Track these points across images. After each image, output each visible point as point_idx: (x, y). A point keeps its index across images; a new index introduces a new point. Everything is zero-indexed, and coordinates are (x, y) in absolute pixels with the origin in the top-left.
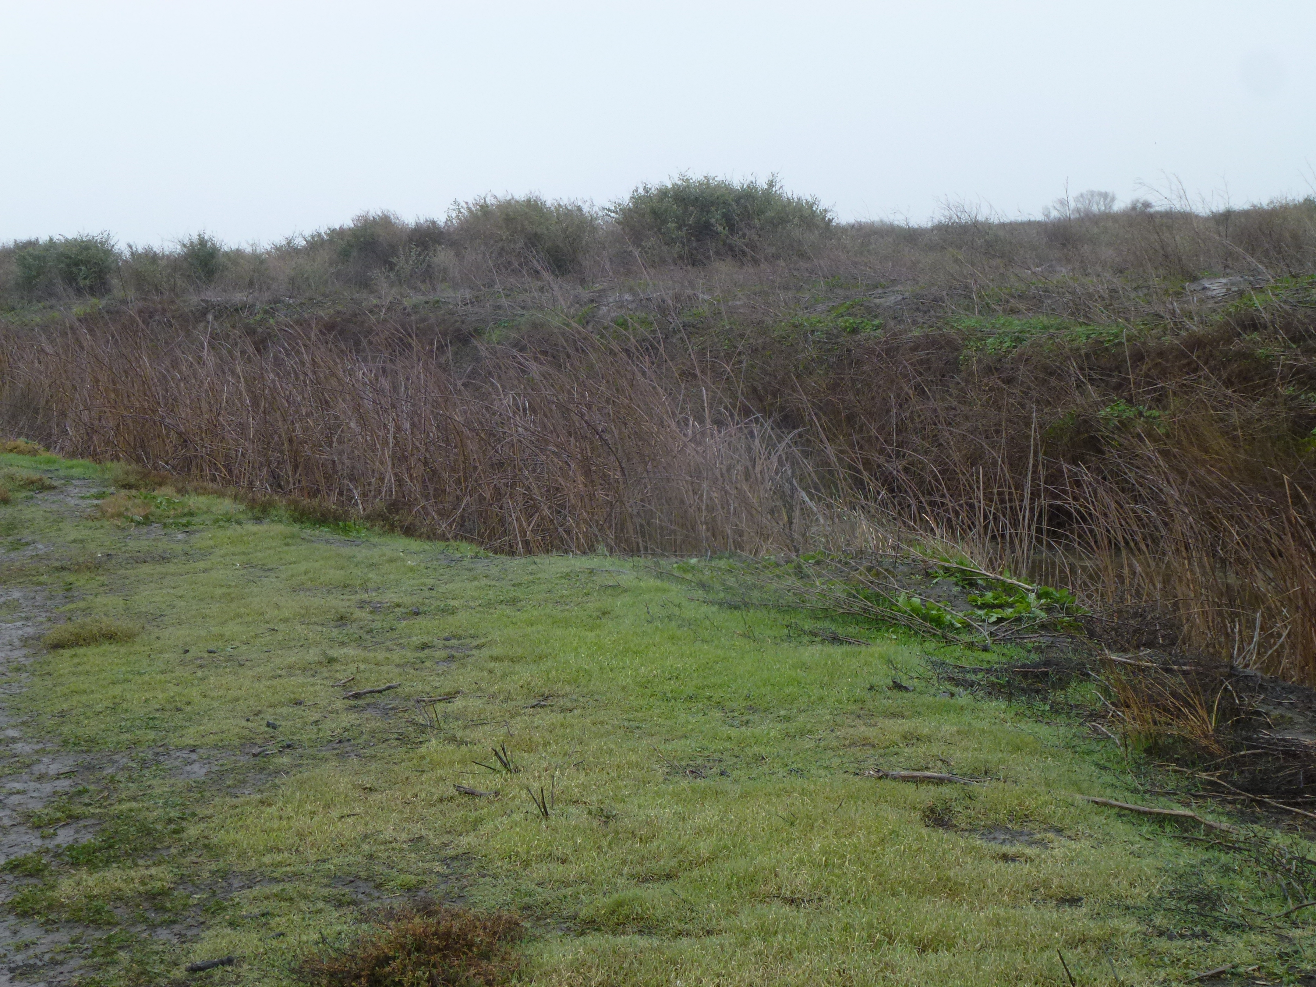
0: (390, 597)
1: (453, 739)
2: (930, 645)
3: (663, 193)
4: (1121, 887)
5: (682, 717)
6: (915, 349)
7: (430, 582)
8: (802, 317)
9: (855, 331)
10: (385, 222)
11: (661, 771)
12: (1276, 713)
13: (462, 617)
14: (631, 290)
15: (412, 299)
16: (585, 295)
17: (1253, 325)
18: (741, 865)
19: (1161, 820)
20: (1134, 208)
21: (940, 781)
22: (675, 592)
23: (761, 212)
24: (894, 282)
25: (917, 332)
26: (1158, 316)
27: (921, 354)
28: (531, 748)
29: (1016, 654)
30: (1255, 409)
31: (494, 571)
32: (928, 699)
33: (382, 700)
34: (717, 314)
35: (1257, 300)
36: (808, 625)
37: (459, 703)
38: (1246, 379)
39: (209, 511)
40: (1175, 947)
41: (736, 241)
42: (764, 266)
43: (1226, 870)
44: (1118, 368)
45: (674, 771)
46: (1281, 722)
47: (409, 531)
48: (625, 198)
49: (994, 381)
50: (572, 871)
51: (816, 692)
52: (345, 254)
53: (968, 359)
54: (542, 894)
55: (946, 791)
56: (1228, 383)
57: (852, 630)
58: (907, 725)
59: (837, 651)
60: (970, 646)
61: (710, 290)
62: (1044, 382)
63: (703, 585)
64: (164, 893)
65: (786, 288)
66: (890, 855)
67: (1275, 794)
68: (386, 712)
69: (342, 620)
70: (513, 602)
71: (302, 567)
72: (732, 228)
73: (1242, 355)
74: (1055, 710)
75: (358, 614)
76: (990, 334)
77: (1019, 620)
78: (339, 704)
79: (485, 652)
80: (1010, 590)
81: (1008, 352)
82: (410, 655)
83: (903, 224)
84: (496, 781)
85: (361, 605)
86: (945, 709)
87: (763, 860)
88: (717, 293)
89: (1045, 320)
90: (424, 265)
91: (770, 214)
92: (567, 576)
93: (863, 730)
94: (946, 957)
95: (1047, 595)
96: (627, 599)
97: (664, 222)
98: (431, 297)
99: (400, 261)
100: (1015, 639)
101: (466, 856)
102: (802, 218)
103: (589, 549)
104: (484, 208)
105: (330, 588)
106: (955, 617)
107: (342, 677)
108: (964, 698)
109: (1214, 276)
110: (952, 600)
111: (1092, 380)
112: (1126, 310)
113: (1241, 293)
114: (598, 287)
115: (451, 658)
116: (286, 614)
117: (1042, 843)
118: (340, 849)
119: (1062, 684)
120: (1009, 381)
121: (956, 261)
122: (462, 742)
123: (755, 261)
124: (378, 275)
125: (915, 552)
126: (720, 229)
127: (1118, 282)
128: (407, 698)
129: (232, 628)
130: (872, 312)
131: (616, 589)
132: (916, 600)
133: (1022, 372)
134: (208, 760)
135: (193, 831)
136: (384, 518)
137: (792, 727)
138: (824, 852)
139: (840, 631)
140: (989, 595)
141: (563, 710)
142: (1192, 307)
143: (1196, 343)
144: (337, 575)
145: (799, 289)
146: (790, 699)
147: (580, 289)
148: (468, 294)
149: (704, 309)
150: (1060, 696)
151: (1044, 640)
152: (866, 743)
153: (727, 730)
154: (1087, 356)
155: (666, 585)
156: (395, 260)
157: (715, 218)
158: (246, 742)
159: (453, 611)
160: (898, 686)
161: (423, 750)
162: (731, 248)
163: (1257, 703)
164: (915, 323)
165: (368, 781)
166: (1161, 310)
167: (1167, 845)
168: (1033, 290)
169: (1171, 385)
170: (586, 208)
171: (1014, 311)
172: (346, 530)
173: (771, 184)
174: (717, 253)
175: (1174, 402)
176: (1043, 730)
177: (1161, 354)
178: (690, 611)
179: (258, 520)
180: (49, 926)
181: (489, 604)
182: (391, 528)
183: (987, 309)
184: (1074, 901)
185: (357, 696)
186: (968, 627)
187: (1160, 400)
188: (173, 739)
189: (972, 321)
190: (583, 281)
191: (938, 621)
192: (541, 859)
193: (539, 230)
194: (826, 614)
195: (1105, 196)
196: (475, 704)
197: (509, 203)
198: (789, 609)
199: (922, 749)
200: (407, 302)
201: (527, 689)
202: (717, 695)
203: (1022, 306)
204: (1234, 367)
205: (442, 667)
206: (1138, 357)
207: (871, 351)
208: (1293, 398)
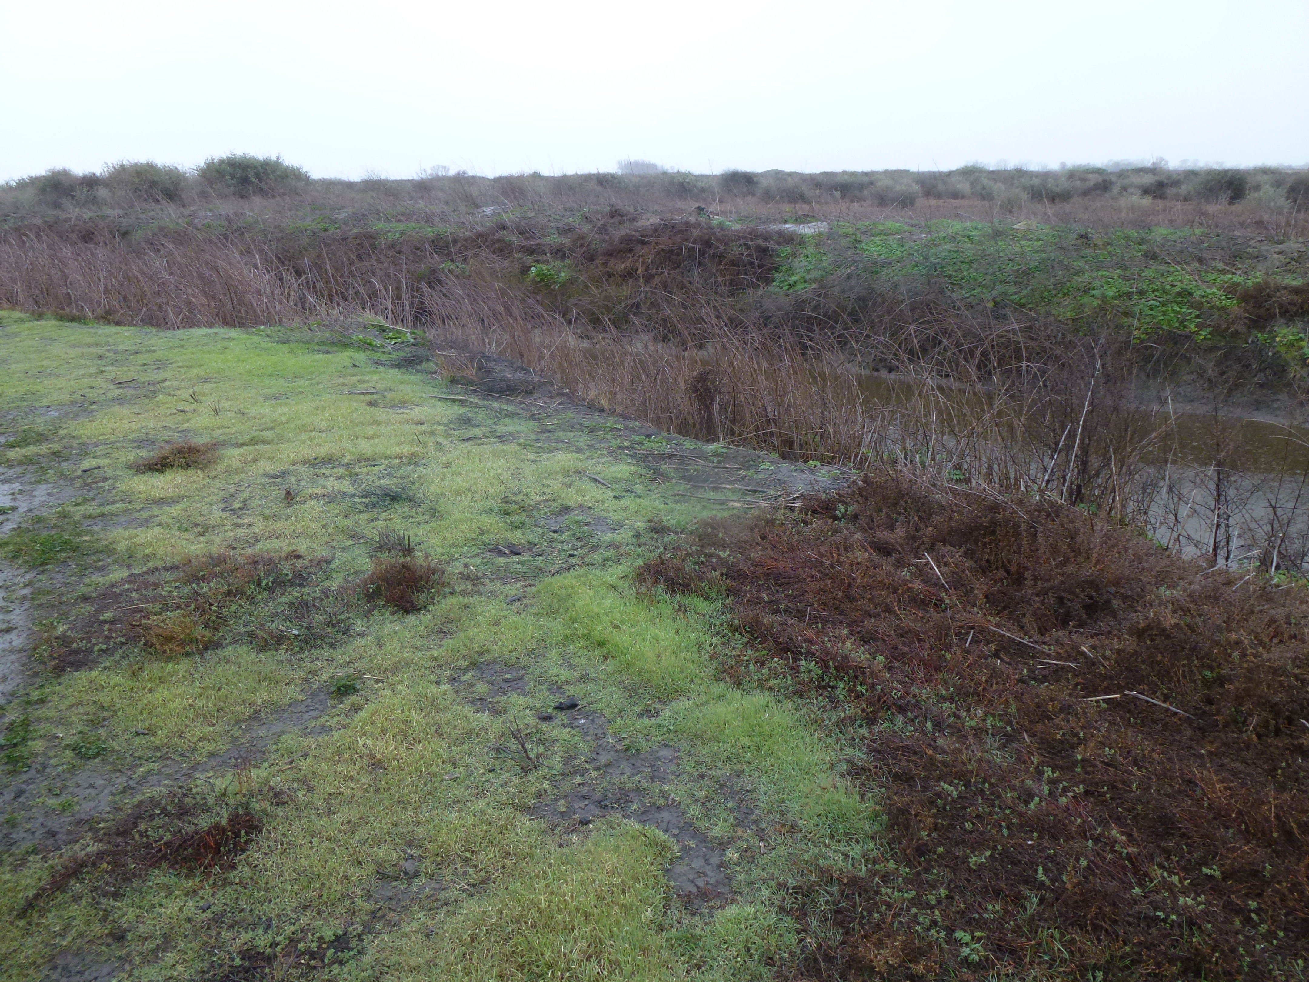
0: (120, 348)
1: (169, 395)
2: (368, 353)
3: (222, 161)
4: (438, 418)
5: (268, 382)
6: (355, 238)
7: (139, 341)
8: (300, 223)
9: (326, 230)
10: (65, 173)
11: (261, 400)
12: (499, 368)
13: (159, 353)
14: (211, 211)
15: (88, 214)
16: (187, 212)
17: (504, 228)
18: (299, 422)
19: (454, 401)
20: (458, 174)
21: (373, 393)
22: (256, 339)
23: (274, 172)
24: (343, 207)
25: (355, 231)
26: (463, 223)
27: (358, 241)
28: (204, 395)
29: (403, 354)
30: (506, 263)
31: (168, 335)
32: (367, 370)
33: (131, 384)
34: (257, 222)
35: (505, 217)
36: (316, 348)
37: (167, 383)
38: (501, 251)
39: (9, 317)
40: (456, 433)
41: (263, 185)
42: (278, 198)
43: (475, 413)
44: (447, 247)
45: (266, 398)
46: (500, 371)
47: (118, 324)
48: (202, 164)
49: (391, 253)
50: (233, 430)
51: (322, 370)
52: (43, 190)
53: (380, 242)
54: (222, 438)
55: (375, 396)
56: (494, 252)
57: (335, 349)
58: (359, 378)
59: (329, 356)
60: (384, 352)
61: (252, 210)
62: (415, 254)
63: (268, 336)
64: (59, 452)
65: (290, 210)
66: (355, 415)
67: (496, 392)
68: (135, 389)
69: (100, 357)
70: (182, 346)
71: (72, 338)
72: (260, 180)
73: (499, 240)
74: (417, 371)
75: (108, 354)
76: (389, 231)
77: (403, 342)
78: (112, 387)
79: (174, 365)
80: (399, 332)
81: (398, 239)
82: (139, 368)
83: (346, 179)
84: (194, 406)
85: (108, 351)
86: (374, 372)
87: (308, 420)
88: (256, 211)
89: (414, 225)
90: (91, 197)
91: (279, 173)
92: (205, 335)
93: (341, 380)
94: (376, 440)
95: (414, 333)
96: (235, 342)
97: (224, 176)
98: (99, 214)
99: (77, 194)
100: (402, 349)
101: (188, 430)
102: (295, 175)
103: (211, 325)
104: (122, 166)
105: (89, 345)
106: (378, 343)
107: (110, 378)
108: (381, 369)
109: (487, 205)
110: (376, 336)
111: (436, 252)
112: (449, 221)
113: (499, 213)
114: (192, 208)
115: (159, 368)
116: (72, 356)
117: (411, 409)
118: (132, 432)
119: (420, 363)
120: (399, 252)
121: (372, 197)
122: (174, 395)
123: (273, 196)
124: (65, 202)
125: (360, 320)
126: (254, 180)
127: (446, 208)
128: (144, 383)
129: (45, 363)
130: (334, 222)
131: (230, 339)
132: (361, 337)
133: (405, 249)
134: (58, 410)
135: (62, 432)
136: (104, 318)
137: (313, 382)
138: (330, 416)
139: (330, 350)
140: (391, 334)
141: (215, 383)
142: (478, 220)
143: (480, 235)
144: (90, 340)
145: (297, 210)
146: (312, 373)
147: (182, 210)
148: (120, 212)
149: (251, 220)
150: (419, 367)
151: (413, 349)
152: (344, 384)
153: (287, 385)
154: (433, 241)
155: (251, 337)
156: (74, 193)
157: (251, 175)
158: (73, 403)
159: (154, 351)
160: (355, 366)
161: (157, 399)
162: (261, 190)
163: (492, 365)
164: (354, 226)
165: (136, 411)
166: (464, 221)
167: (456, 408)
168: (408, 212)
169: (470, 254)
170: (180, 168)
171: (399, 221)
172: (85, 324)
173: (278, 159)
174: (254, 192)
175: (471, 262)
176: (412, 377)
177: (465, 240)
178: (264, 345)
179: (37, 320)
180: (11, 467)
181: (171, 348)
182: (109, 323)
183: (387, 220)
184: (422, 424)
185: (120, 383)
186: (383, 346)
187: (465, 260)
188: (37, 404)
189: (380, 226)
190: (184, 206)
191: (370, 344)
192: (218, 428)
193: (155, 179)
194: (323, 343)
195: (445, 168)
196: (175, 383)
197: (136, 164)
198: (307, 342)
199: (365, 385)
200: (85, 216)
201: (198, 377)
202: (281, 374)
203: (403, 218)
204: (497, 245)
205: (155, 371)
206: (455, 242)
207: (334, 240)
208: (521, 259)
